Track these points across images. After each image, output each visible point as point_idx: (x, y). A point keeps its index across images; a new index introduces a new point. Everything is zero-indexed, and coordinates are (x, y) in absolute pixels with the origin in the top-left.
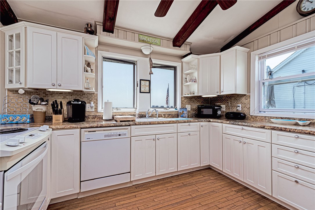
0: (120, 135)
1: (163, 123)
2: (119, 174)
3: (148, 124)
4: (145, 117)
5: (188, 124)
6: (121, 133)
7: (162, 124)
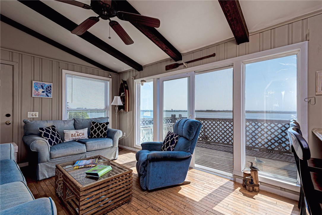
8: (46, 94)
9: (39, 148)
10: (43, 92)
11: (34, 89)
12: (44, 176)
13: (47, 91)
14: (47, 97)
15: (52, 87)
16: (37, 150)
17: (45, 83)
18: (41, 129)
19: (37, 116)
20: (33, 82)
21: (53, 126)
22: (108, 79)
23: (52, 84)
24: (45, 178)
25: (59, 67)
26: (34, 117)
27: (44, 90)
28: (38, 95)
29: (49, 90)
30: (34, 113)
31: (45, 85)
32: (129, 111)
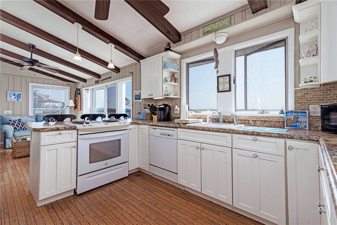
0: (169, 135)
1: (209, 131)
2: (170, 171)
3: (191, 129)
4: (219, 122)
5: (252, 137)
6: (170, 134)
7: (207, 131)
8: (17, 99)
9: (6, 130)
10: (15, 98)
11: (8, 96)
12: (9, 146)
13: (17, 97)
14: (18, 101)
15: (21, 94)
16: (5, 131)
17: (16, 92)
18: (9, 120)
19: (11, 113)
20: (8, 92)
21: (20, 119)
22: (67, 87)
23: (21, 93)
24: (10, 147)
25: (27, 82)
26: (8, 114)
27: (15, 97)
28: (11, 100)
29: (19, 97)
30: (8, 111)
31: (16, 93)
32: (80, 110)
